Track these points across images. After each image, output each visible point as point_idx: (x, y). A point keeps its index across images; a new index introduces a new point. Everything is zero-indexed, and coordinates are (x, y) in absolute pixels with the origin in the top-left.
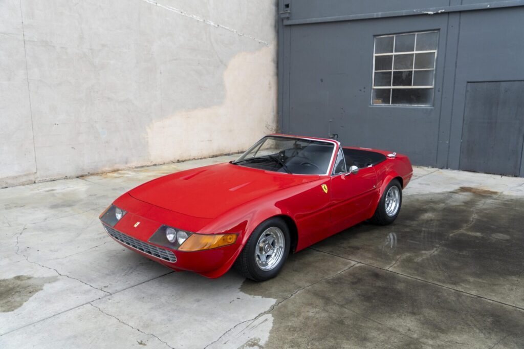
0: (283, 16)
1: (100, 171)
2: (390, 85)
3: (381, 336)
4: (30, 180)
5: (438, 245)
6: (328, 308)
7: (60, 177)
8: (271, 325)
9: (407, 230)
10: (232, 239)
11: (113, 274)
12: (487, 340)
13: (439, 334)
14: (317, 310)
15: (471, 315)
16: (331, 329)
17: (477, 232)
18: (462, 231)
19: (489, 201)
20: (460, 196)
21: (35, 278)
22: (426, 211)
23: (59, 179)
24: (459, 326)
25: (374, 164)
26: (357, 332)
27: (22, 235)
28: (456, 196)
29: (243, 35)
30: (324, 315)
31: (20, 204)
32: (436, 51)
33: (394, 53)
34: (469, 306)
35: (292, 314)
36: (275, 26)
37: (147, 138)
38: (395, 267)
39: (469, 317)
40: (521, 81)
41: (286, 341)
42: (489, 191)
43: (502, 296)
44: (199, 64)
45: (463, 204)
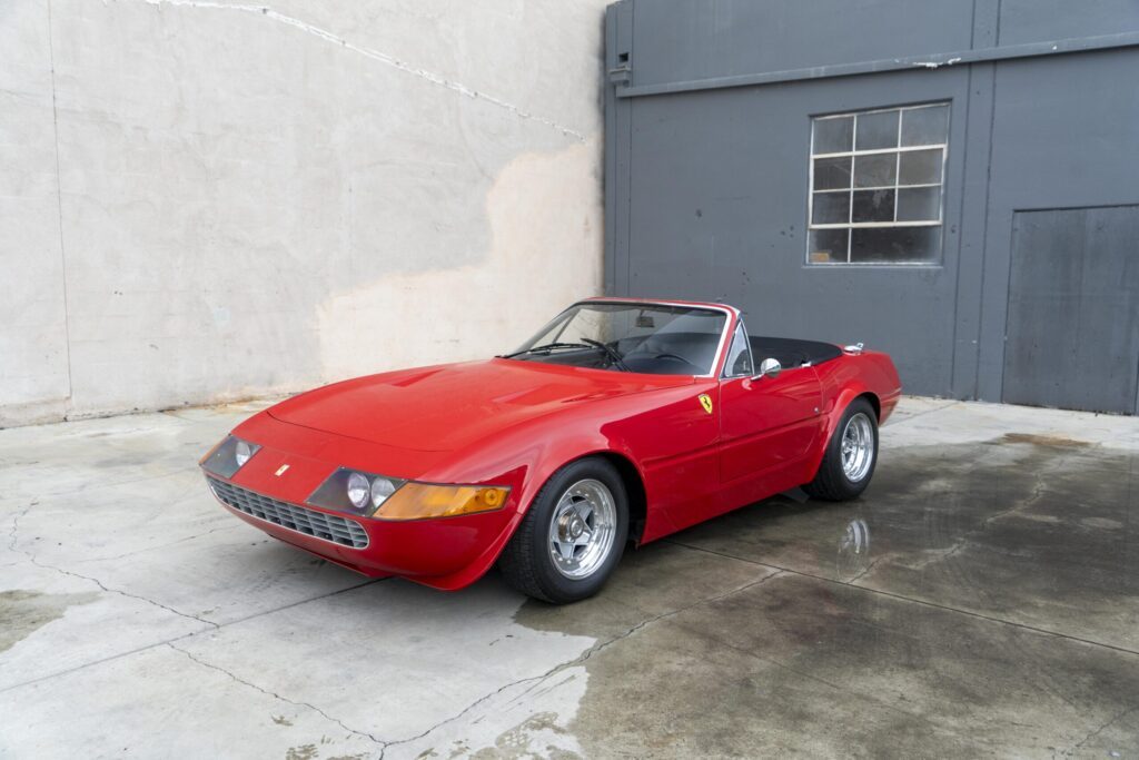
0: (614, 78)
1: (211, 400)
2: (847, 221)
3: (837, 709)
4: (54, 414)
5: (961, 539)
6: (716, 655)
7: (122, 409)
8: (585, 687)
9: (892, 510)
10: (496, 498)
11: (227, 588)
12: (1083, 719)
13: (972, 707)
14: (690, 659)
15: (1043, 671)
16: (722, 697)
17: (1047, 514)
18: (1013, 513)
19: (1070, 459)
20: (1007, 450)
21: (48, 596)
22: (932, 476)
23: (121, 415)
24: (1018, 692)
25: (815, 362)
26: (781, 701)
27: (27, 516)
28: (999, 450)
29: (530, 115)
30: (705, 668)
31: (30, 460)
32: (944, 146)
33: (854, 153)
34: (1038, 652)
35: (633, 666)
36: (599, 101)
37: (318, 330)
38: (866, 579)
39: (1038, 673)
40: (1131, 205)
41: (618, 718)
42: (1070, 441)
43: (1113, 634)
44: (433, 173)
45: (1014, 464)
